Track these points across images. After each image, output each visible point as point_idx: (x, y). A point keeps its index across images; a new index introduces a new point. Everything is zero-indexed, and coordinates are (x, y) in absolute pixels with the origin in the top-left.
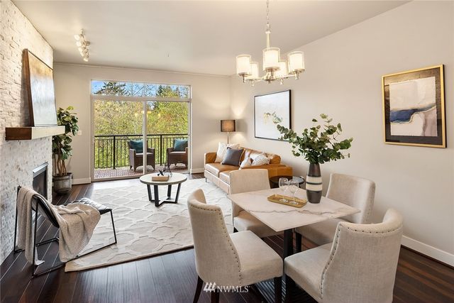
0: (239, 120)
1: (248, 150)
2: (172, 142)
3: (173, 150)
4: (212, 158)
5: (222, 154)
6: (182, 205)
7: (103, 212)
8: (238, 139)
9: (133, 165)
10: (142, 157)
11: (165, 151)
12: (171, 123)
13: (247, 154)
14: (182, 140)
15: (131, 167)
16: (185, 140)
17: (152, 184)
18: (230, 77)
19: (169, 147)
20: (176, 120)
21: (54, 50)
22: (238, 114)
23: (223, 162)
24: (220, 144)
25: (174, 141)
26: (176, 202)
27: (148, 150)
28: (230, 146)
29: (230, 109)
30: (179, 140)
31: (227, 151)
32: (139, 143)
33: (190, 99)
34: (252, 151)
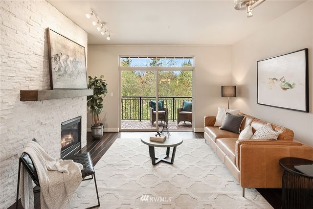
0: (240, 87)
1: (250, 117)
2: (182, 104)
3: (182, 110)
4: (211, 122)
5: (221, 119)
6: (176, 167)
8: (240, 105)
11: (177, 111)
13: (248, 121)
15: (151, 121)
16: (190, 102)
18: (231, 45)
19: (180, 108)
21: (88, 34)
22: (239, 80)
23: (222, 127)
24: (219, 108)
25: (183, 103)
26: (171, 163)
27: (163, 109)
28: (230, 111)
29: (231, 76)
30: (187, 102)
31: (226, 116)
33: (194, 67)
34: (254, 119)
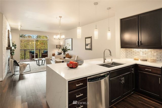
0: (62, 45)
3: (43, 53)
4: (54, 55)
5: (56, 54)
7: (28, 64)
9: (31, 58)
10: (34, 55)
12: (43, 46)
14: (46, 51)
15: (30, 59)
17: (38, 60)
20: (44, 45)
21: (11, 27)
24: (56, 52)
25: (44, 51)
26: (44, 65)
27: (36, 54)
29: (60, 42)
31: (58, 53)
32: (33, 52)
33: (48, 39)
